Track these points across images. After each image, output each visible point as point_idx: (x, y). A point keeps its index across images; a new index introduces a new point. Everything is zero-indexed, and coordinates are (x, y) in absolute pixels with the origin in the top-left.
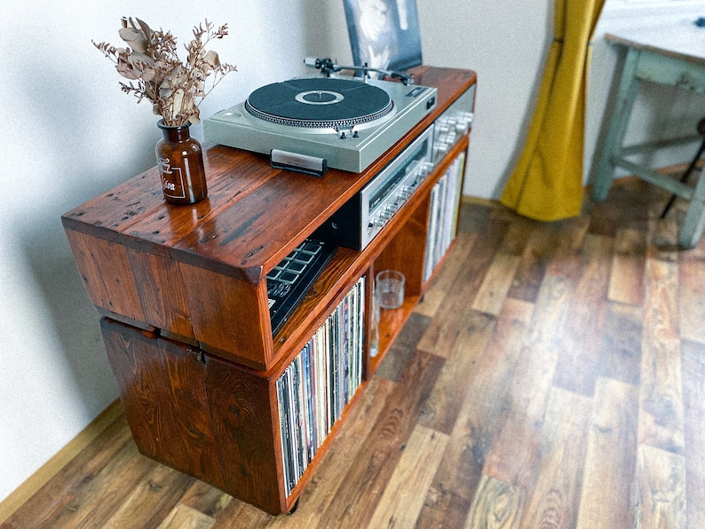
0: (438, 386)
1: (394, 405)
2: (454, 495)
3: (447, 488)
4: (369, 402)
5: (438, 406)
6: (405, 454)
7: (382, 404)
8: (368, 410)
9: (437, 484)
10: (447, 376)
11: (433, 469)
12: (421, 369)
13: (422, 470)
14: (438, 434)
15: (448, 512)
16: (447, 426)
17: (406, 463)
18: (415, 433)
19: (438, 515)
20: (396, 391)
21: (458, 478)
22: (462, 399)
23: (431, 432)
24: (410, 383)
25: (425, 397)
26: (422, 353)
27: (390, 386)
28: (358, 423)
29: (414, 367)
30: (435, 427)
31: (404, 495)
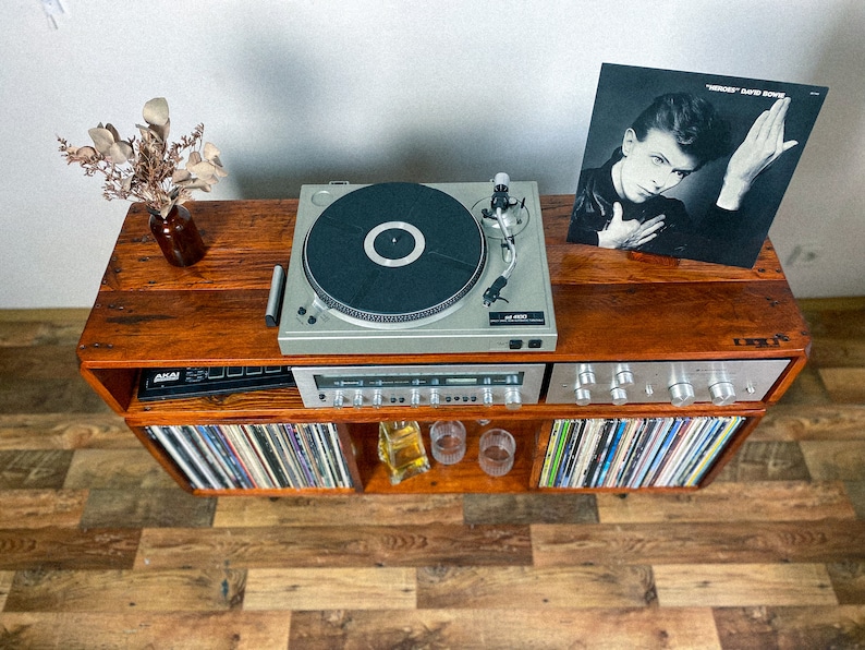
0: (482, 571)
1: (430, 534)
2: (344, 636)
3: (349, 626)
4: (423, 507)
5: (452, 581)
6: (374, 571)
7: (427, 520)
8: (411, 511)
9: (350, 616)
10: (503, 576)
11: (366, 605)
12: (498, 542)
13: (361, 595)
14: (413, 595)
15: (322, 637)
16: (427, 601)
17: (364, 576)
18: (403, 571)
19: (316, 629)
20: (453, 527)
21: (365, 635)
22: (475, 605)
23: (413, 586)
24: (471, 538)
25: (459, 562)
26: (528, 533)
27: (458, 519)
28: (391, 509)
29: (498, 534)
30: (420, 588)
31: (326, 588)
